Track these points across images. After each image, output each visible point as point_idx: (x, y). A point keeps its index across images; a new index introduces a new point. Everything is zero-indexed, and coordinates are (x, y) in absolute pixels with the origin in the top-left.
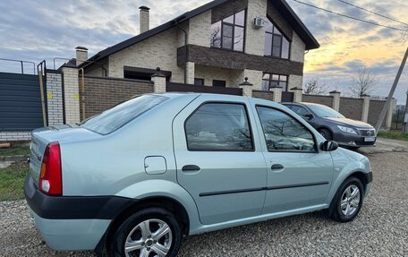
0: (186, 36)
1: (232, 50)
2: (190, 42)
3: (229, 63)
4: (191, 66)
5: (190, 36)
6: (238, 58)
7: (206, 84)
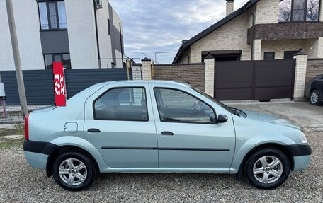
0: (254, 17)
1: (305, 22)
2: (258, 22)
3: (300, 34)
4: (258, 43)
5: (257, 17)
6: (311, 27)
7: (277, 58)
